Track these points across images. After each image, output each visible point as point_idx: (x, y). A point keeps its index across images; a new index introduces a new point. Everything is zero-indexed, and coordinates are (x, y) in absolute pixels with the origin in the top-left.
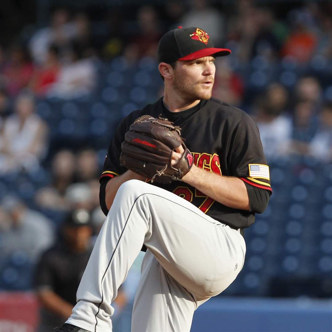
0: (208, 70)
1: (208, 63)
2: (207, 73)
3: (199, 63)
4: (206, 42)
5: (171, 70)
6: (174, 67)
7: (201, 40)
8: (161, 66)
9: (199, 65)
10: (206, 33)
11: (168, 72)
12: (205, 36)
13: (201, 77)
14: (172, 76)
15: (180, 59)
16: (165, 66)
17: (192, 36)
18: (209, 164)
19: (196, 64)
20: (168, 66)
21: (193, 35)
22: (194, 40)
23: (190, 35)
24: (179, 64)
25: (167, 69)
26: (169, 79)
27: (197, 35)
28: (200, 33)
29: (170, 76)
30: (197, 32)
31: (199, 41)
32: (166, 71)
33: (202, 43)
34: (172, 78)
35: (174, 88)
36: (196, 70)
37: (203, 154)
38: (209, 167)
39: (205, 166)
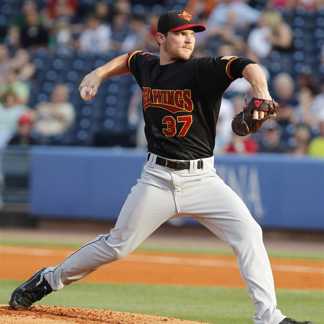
0: (189, 39)
1: (189, 35)
2: (188, 41)
3: (183, 34)
4: (189, 20)
5: (164, 38)
6: (166, 36)
7: (186, 18)
8: (158, 35)
9: (183, 36)
10: (190, 15)
11: (162, 39)
12: (189, 16)
13: (182, 44)
14: (164, 42)
15: (171, 30)
16: (161, 35)
17: (180, 16)
18: (182, 97)
19: (181, 35)
20: (163, 35)
21: (181, 14)
22: (181, 18)
23: (179, 15)
24: (169, 34)
25: (162, 37)
26: (162, 44)
27: (183, 15)
28: (186, 14)
29: (163, 42)
30: (184, 13)
31: (184, 19)
32: (161, 39)
33: (187, 21)
34: (164, 44)
35: (165, 51)
36: (181, 39)
37: (177, 90)
38: (182, 98)
39: (180, 98)
